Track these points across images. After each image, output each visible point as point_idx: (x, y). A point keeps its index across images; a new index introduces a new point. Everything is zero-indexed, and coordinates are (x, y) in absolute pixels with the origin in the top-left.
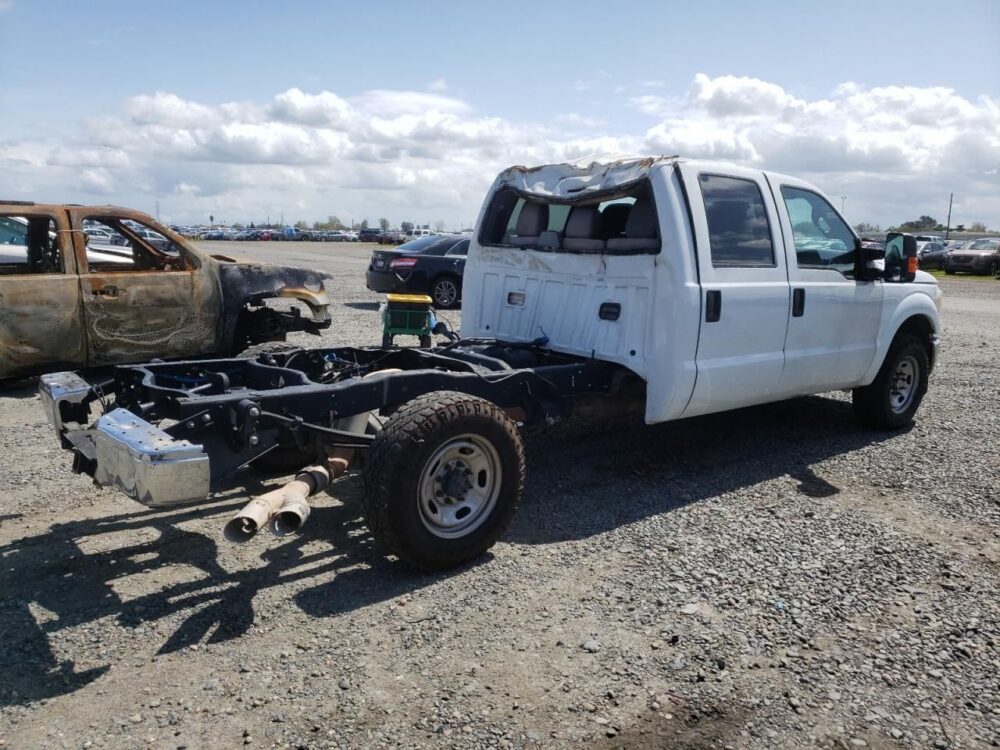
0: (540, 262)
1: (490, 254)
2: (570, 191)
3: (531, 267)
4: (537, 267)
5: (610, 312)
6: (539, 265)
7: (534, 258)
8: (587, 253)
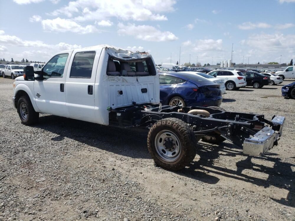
0: (125, 80)
1: (111, 78)
2: (124, 58)
3: (122, 82)
4: (124, 81)
5: (144, 91)
6: (124, 80)
7: (123, 79)
8: (134, 76)
